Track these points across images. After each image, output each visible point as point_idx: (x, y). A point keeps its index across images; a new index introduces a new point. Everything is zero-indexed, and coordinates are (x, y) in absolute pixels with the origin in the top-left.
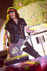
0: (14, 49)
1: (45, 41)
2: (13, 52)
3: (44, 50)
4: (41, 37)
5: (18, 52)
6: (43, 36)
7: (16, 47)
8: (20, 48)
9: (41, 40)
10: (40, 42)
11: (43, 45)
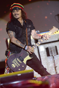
0: (15, 61)
1: (57, 54)
2: (13, 65)
3: (56, 66)
4: (53, 47)
5: (19, 65)
6: (56, 47)
7: (17, 59)
8: (23, 60)
9: (53, 51)
10: (50, 55)
11: (55, 59)
